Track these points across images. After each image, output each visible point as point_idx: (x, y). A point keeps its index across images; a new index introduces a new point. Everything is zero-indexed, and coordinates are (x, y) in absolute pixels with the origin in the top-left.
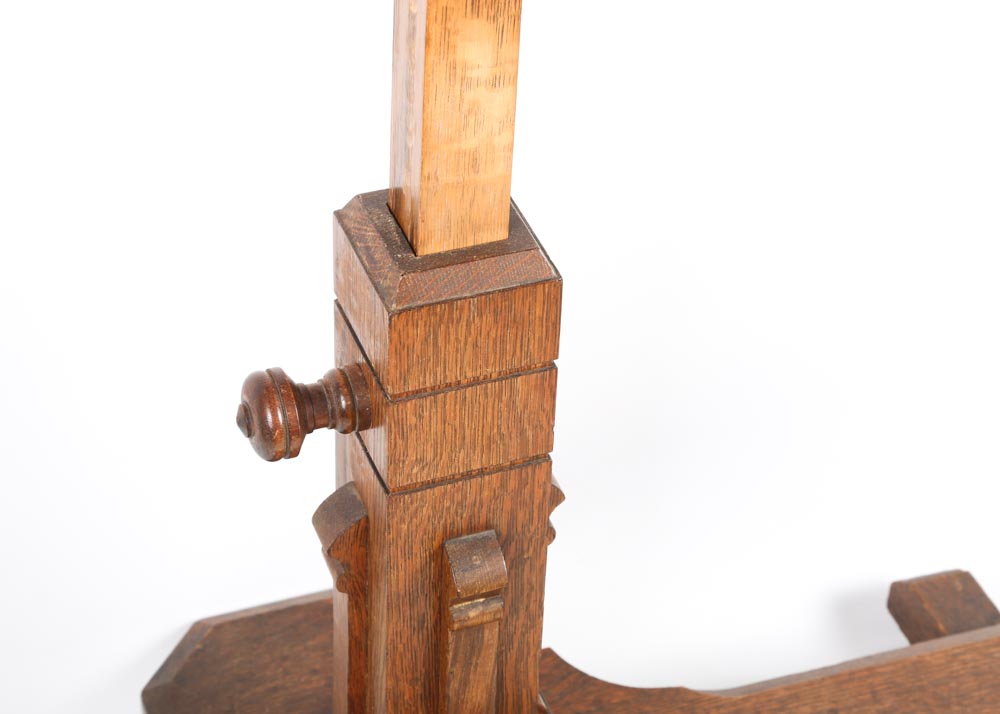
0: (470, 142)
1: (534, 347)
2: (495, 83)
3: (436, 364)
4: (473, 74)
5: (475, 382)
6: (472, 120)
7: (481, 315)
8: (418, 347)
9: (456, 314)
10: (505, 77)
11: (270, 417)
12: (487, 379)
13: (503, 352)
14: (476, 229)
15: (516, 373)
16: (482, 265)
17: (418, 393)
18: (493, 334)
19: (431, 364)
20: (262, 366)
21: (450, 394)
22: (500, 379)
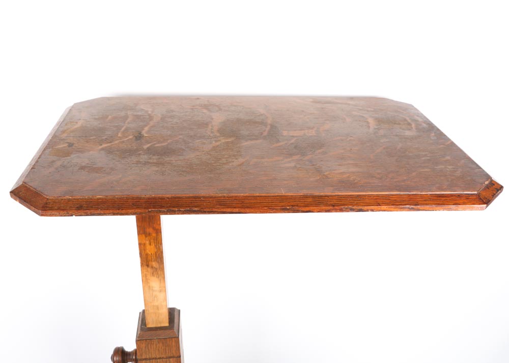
0: (156, 304)
1: (174, 352)
2: (160, 291)
3: (149, 353)
4: (155, 289)
5: (160, 358)
6: (156, 298)
7: (159, 343)
8: (144, 348)
9: (152, 342)
10: (163, 289)
11: (115, 359)
12: (163, 358)
13: (166, 352)
14: (160, 323)
15: (170, 357)
16: (159, 332)
17: (146, 359)
18: (163, 348)
19: (148, 353)
20: (119, 346)
21: (154, 360)
22: (166, 358)
